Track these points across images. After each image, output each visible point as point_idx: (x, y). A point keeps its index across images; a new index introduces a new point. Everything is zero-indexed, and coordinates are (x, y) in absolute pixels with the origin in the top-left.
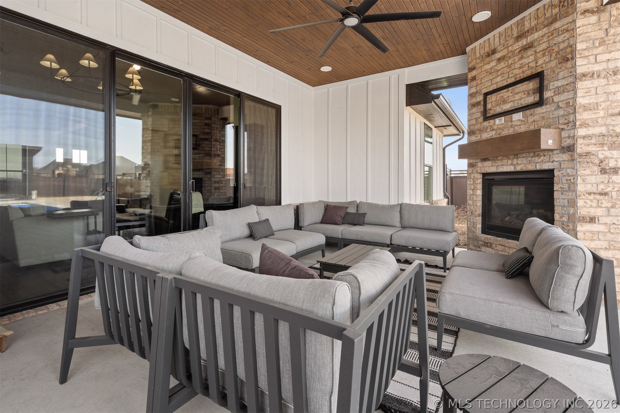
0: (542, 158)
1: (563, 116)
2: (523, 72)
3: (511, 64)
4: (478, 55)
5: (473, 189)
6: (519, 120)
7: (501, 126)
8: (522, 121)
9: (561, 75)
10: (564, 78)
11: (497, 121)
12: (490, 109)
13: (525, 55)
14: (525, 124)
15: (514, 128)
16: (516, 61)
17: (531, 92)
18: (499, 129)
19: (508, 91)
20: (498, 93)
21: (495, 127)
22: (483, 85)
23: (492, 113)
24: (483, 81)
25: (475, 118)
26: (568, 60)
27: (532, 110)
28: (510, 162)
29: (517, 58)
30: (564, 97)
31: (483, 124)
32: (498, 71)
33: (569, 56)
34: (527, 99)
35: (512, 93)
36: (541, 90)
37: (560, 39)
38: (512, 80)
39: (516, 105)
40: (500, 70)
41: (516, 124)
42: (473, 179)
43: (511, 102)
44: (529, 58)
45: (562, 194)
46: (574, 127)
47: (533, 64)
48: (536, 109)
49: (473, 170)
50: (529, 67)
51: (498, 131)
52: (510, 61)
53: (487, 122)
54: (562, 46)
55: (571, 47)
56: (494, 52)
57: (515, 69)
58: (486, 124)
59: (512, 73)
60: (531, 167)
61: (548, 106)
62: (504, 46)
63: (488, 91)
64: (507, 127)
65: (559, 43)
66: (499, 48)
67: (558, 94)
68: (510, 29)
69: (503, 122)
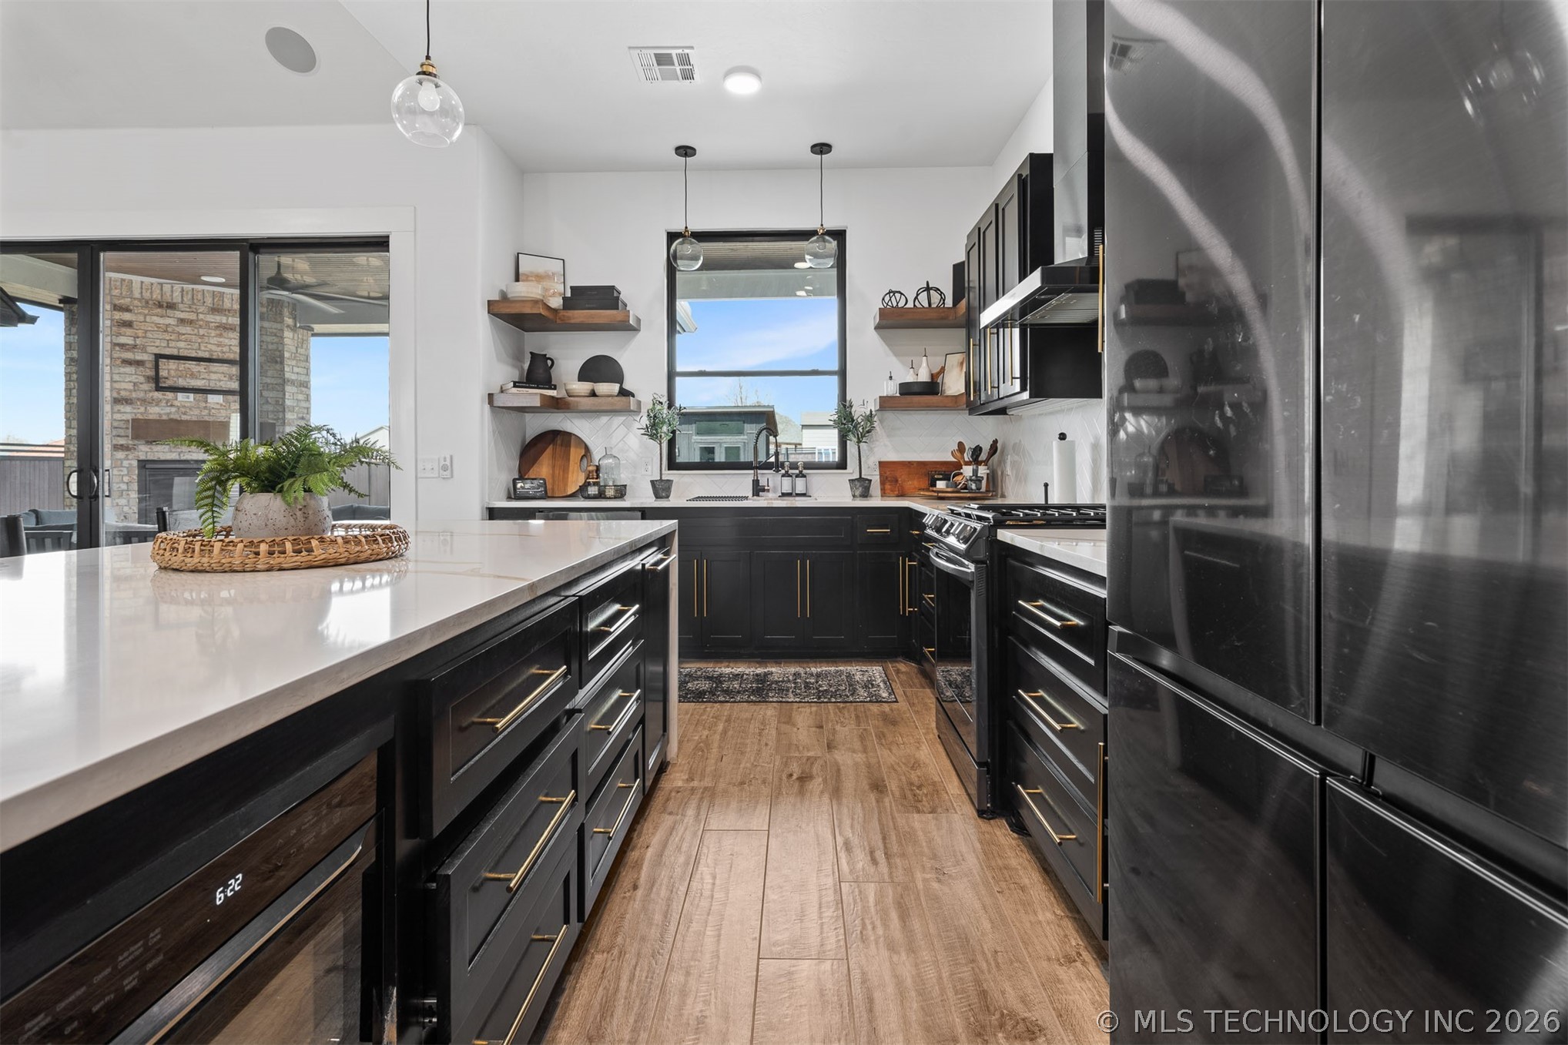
1: (273, 412)
2: (223, 352)
3: (203, 335)
4: (137, 295)
5: (127, 483)
6: (218, 403)
7: (188, 405)
8: (221, 405)
9: (270, 373)
10: (272, 377)
11: (181, 396)
12: (166, 378)
13: (225, 335)
14: (226, 409)
15: (210, 411)
16: (213, 335)
17: (234, 378)
18: (185, 407)
19: (199, 365)
20: (182, 361)
21: (176, 403)
22: (151, 342)
23: (169, 383)
24: (149, 335)
25: (130, 382)
26: (276, 362)
29: (213, 333)
30: (273, 394)
31: (151, 394)
32: (179, 334)
33: (278, 359)
34: (229, 383)
35: (205, 369)
37: (269, 339)
38: (206, 355)
39: (212, 385)
40: (184, 334)
41: (212, 406)
42: (127, 468)
43: (203, 379)
44: (231, 341)
46: (284, 424)
47: (236, 349)
49: (127, 455)
50: (230, 349)
51: (183, 410)
52: (202, 332)
53: (161, 393)
54: (270, 347)
55: (280, 351)
56: (171, 306)
57: (210, 344)
58: (158, 395)
59: (206, 347)
62: (190, 307)
63: (162, 353)
64: (199, 408)
65: (268, 343)
66: (181, 306)
67: (267, 390)
68: (200, 293)
69: (192, 399)
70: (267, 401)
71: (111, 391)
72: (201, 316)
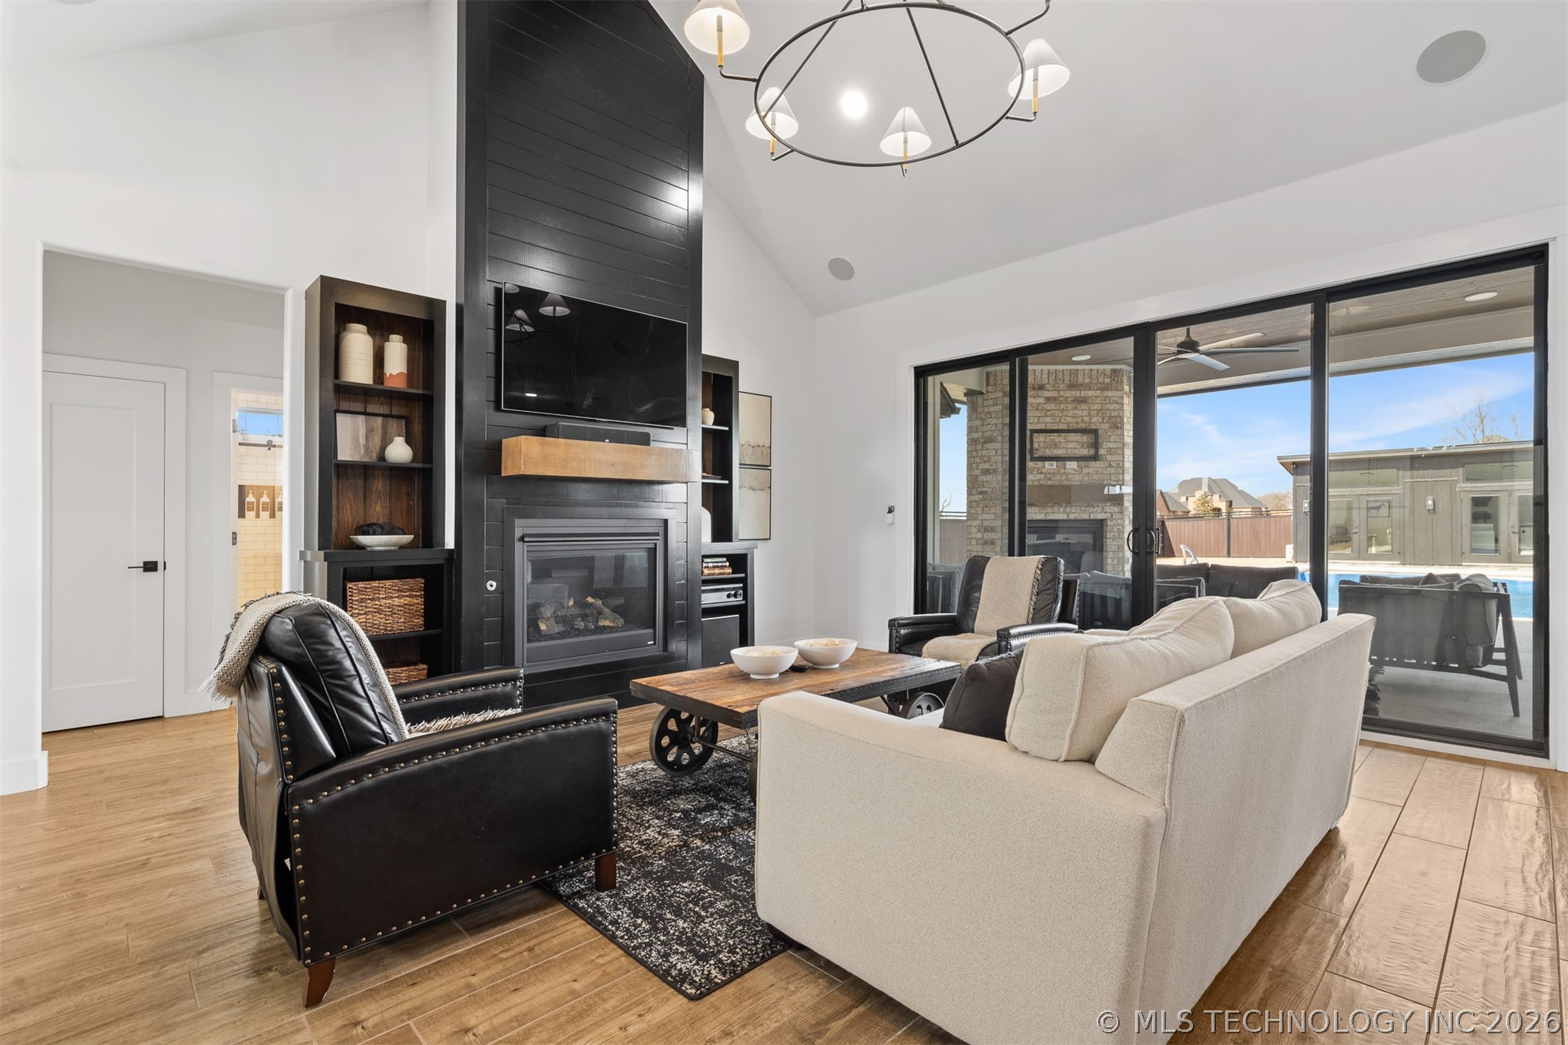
0: (1096, 508)
1: (1114, 474)
2: (1077, 423)
3: (1063, 409)
6: (1073, 469)
7: (1052, 471)
8: (1076, 470)
9: (1112, 439)
10: (1115, 442)
11: (1047, 464)
12: (1037, 450)
13: (1079, 407)
14: (1079, 474)
15: (1068, 475)
17: (1085, 445)
18: (1049, 473)
19: (1060, 436)
20: (1048, 434)
21: (1044, 471)
23: (1039, 453)
26: (1118, 428)
27: (1086, 462)
28: (1062, 510)
29: (1070, 407)
30: (1115, 457)
33: (1119, 425)
34: (1081, 450)
35: (1064, 439)
36: (1096, 445)
37: (1112, 407)
38: (1064, 427)
39: (1070, 453)
40: (1049, 411)
41: (1070, 471)
44: (1082, 411)
45: (1114, 541)
47: (1087, 419)
48: (1090, 463)
50: (1082, 420)
51: (1048, 476)
52: (1062, 406)
53: (1034, 462)
54: (1113, 414)
55: (1120, 417)
56: (1042, 388)
57: (1068, 416)
58: (1032, 464)
59: (1065, 419)
60: (1085, 516)
61: (1101, 462)
62: (1054, 387)
63: (1035, 428)
64: (1060, 474)
65: (1111, 410)
66: (1047, 385)
67: (1111, 454)
68: (1061, 373)
69: (1055, 467)
70: (1110, 465)
71: (1002, 463)
72: (1062, 393)
